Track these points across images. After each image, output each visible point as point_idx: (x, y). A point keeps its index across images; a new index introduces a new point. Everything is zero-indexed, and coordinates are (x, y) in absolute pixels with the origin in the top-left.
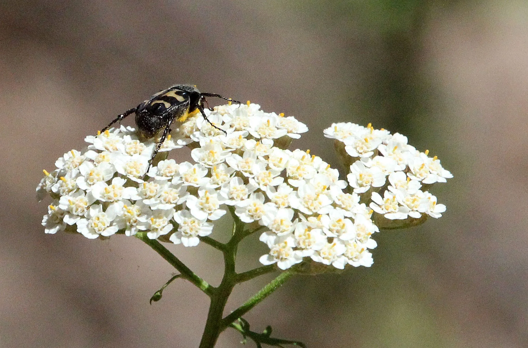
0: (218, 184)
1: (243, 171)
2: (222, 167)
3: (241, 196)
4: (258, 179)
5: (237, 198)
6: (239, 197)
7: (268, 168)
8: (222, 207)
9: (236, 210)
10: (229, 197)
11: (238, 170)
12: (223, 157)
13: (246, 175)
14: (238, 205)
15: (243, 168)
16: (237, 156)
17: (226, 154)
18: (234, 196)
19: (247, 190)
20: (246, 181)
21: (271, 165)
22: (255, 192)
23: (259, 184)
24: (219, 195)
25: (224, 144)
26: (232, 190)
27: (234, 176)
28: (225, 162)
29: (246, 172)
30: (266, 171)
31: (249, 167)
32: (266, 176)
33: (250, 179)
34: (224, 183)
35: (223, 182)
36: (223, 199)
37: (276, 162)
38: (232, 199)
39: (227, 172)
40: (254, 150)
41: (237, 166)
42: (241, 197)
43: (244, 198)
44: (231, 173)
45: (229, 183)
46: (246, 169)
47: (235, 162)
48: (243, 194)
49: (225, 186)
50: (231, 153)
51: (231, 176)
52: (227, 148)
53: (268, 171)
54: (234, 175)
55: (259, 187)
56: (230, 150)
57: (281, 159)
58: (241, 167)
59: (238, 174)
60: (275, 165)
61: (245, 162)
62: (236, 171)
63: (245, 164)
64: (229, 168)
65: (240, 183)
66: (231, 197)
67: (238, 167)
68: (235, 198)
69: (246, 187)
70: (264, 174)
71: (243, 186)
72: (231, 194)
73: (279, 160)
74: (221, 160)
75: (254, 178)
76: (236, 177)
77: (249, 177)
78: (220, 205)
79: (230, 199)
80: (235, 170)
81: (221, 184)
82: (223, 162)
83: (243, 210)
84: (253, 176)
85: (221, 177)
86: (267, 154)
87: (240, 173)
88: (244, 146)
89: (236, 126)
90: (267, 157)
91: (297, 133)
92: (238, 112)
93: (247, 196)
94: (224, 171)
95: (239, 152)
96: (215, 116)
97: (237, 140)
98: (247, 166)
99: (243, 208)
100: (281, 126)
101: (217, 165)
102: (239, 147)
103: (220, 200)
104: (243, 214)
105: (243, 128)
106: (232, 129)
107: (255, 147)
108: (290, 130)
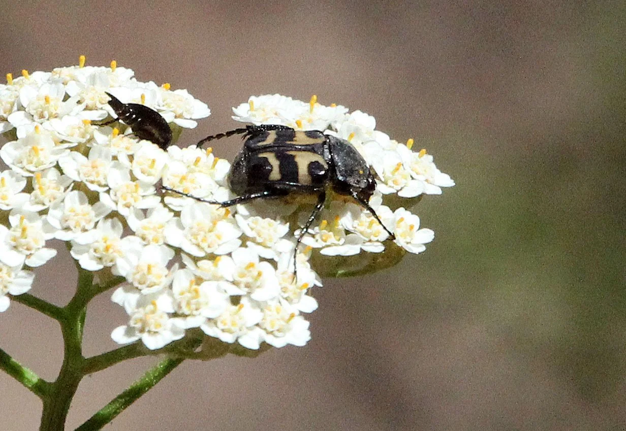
0: (44, 204)
1: (87, 181)
2: (53, 174)
3: (83, 223)
5: (75, 227)
6: (80, 226)
7: (133, 177)
8: (51, 244)
9: (73, 249)
10: (62, 225)
11: (79, 180)
12: (53, 159)
13: (93, 187)
14: (77, 240)
15: (87, 176)
16: (79, 156)
17: (61, 151)
18: (71, 224)
19: (93, 213)
20: (93, 198)
21: (137, 173)
22: (107, 217)
23: (116, 204)
24: (46, 223)
25: (58, 135)
26: (67, 213)
27: (72, 190)
28: (58, 167)
29: (92, 182)
31: (97, 174)
32: (129, 191)
33: (100, 194)
34: (53, 202)
35: (52, 200)
36: (53, 229)
37: (146, 167)
38: (67, 229)
39: (60, 182)
40: (107, 145)
41: (77, 173)
43: (87, 228)
44: (67, 185)
45: (63, 201)
46: (92, 178)
47: (75, 166)
48: (86, 220)
49: (55, 207)
50: (69, 151)
51: (65, 190)
52: (63, 142)
53: (134, 184)
54: (70, 188)
55: (116, 209)
56: (66, 145)
57: (154, 161)
58: (85, 174)
59: (78, 186)
60: (143, 172)
61: (92, 167)
62: (74, 181)
63: (91, 169)
64: (63, 176)
65: (82, 203)
66: (65, 225)
67: (79, 174)
68: (72, 227)
69: (92, 209)
70: (127, 186)
71: (87, 207)
72: (66, 221)
73: (150, 162)
74: (51, 163)
76: (76, 192)
77: (99, 192)
79: (65, 229)
80: (72, 181)
81: (48, 205)
82: (55, 167)
83: (86, 248)
84: (106, 189)
85: (49, 192)
86: (130, 153)
87: (82, 184)
88: (91, 139)
89: (88, 102)
90: (131, 157)
91: (191, 119)
92: (93, 79)
93: (92, 225)
94: (55, 181)
95: (82, 149)
96: (53, 85)
97: (80, 128)
98: (94, 173)
99: (85, 245)
100: (163, 106)
101: (43, 170)
102: (83, 141)
103: (47, 232)
104: (86, 255)
105: (99, 106)
106: (80, 106)
107: (110, 141)
108: (179, 112)
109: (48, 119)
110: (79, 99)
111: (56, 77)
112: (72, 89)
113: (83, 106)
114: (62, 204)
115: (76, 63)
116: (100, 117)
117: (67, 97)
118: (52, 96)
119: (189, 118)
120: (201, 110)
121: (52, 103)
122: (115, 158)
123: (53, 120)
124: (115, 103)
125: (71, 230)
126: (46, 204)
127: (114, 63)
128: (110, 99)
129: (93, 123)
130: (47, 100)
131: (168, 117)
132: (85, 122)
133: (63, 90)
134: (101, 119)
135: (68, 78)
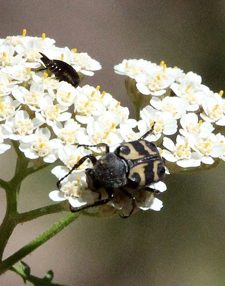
0: (3, 118)
1: (29, 104)
2: (8, 100)
3: (26, 130)
4: (44, 114)
5: (21, 132)
6: (24, 131)
7: (55, 102)
9: (20, 145)
10: (13, 131)
11: (25, 104)
12: (9, 90)
13: (33, 108)
14: (23, 140)
15: (29, 101)
16: (24, 89)
17: (12, 86)
18: (19, 130)
19: (32, 124)
20: (32, 115)
21: (59, 100)
22: (40, 127)
23: (46, 119)
24: (3, 129)
25: (11, 76)
26: (16, 124)
27: (20, 110)
28: (11, 95)
29: (32, 105)
30: (54, 105)
31: (36, 100)
32: (53, 111)
33: (36, 113)
34: (9, 116)
35: (8, 115)
36: (8, 133)
37: (64, 97)
38: (16, 133)
39: (13, 105)
40: (41, 83)
41: (23, 99)
42: (25, 132)
43: (28, 133)
44: (16, 107)
45: (14, 116)
46: (32, 103)
47: (21, 94)
48: (28, 128)
49: (10, 120)
50: (18, 86)
51: (16, 109)
52: (14, 80)
53: (55, 106)
54: (19, 108)
55: (45, 122)
56: (16, 82)
57: (69, 94)
58: (28, 100)
59: (24, 107)
60: (63, 100)
61: (32, 96)
62: (22, 104)
63: (31, 97)
64: (15, 101)
65: (25, 117)
66: (15, 131)
67: (24, 100)
68: (19, 132)
69: (32, 122)
70: (51, 108)
71: (29, 120)
72: (16, 128)
73: (67, 94)
74: (7, 93)
75: (40, 112)
76: (22, 111)
77: (35, 112)
78: (5, 140)
79: (15, 133)
80: (20, 104)
81: (5, 118)
82: (9, 95)
83: (28, 145)
84: (39, 110)
85: (6, 110)
86: (55, 88)
87: (26, 106)
88: (31, 79)
89: (29, 57)
90: (55, 91)
91: (90, 71)
92: (32, 44)
93: (32, 131)
94: (10, 104)
95: (25, 85)
96: (7, 46)
97: (24, 72)
98: (34, 100)
99: (27, 143)
100: (74, 62)
101: (2, 97)
102: (26, 80)
103: (4, 134)
104: (28, 149)
105: (36, 60)
106: (24, 59)
107: (42, 81)
108: (83, 66)
109: (4, 67)
110: (23, 55)
111: (8, 41)
112: (19, 49)
113: (26, 59)
114: (14, 118)
115: (21, 34)
116: (36, 66)
117: (15, 54)
118: (7, 53)
119: (89, 70)
120: (96, 66)
121: (7, 57)
122: (46, 91)
123: (7, 67)
124: (45, 59)
125: (19, 134)
126: (4, 117)
127: (44, 35)
128: (42, 57)
129: (32, 70)
130: (4, 55)
131: (77, 69)
132: (27, 69)
133: (13, 50)
134: (37, 67)
135: (16, 43)
